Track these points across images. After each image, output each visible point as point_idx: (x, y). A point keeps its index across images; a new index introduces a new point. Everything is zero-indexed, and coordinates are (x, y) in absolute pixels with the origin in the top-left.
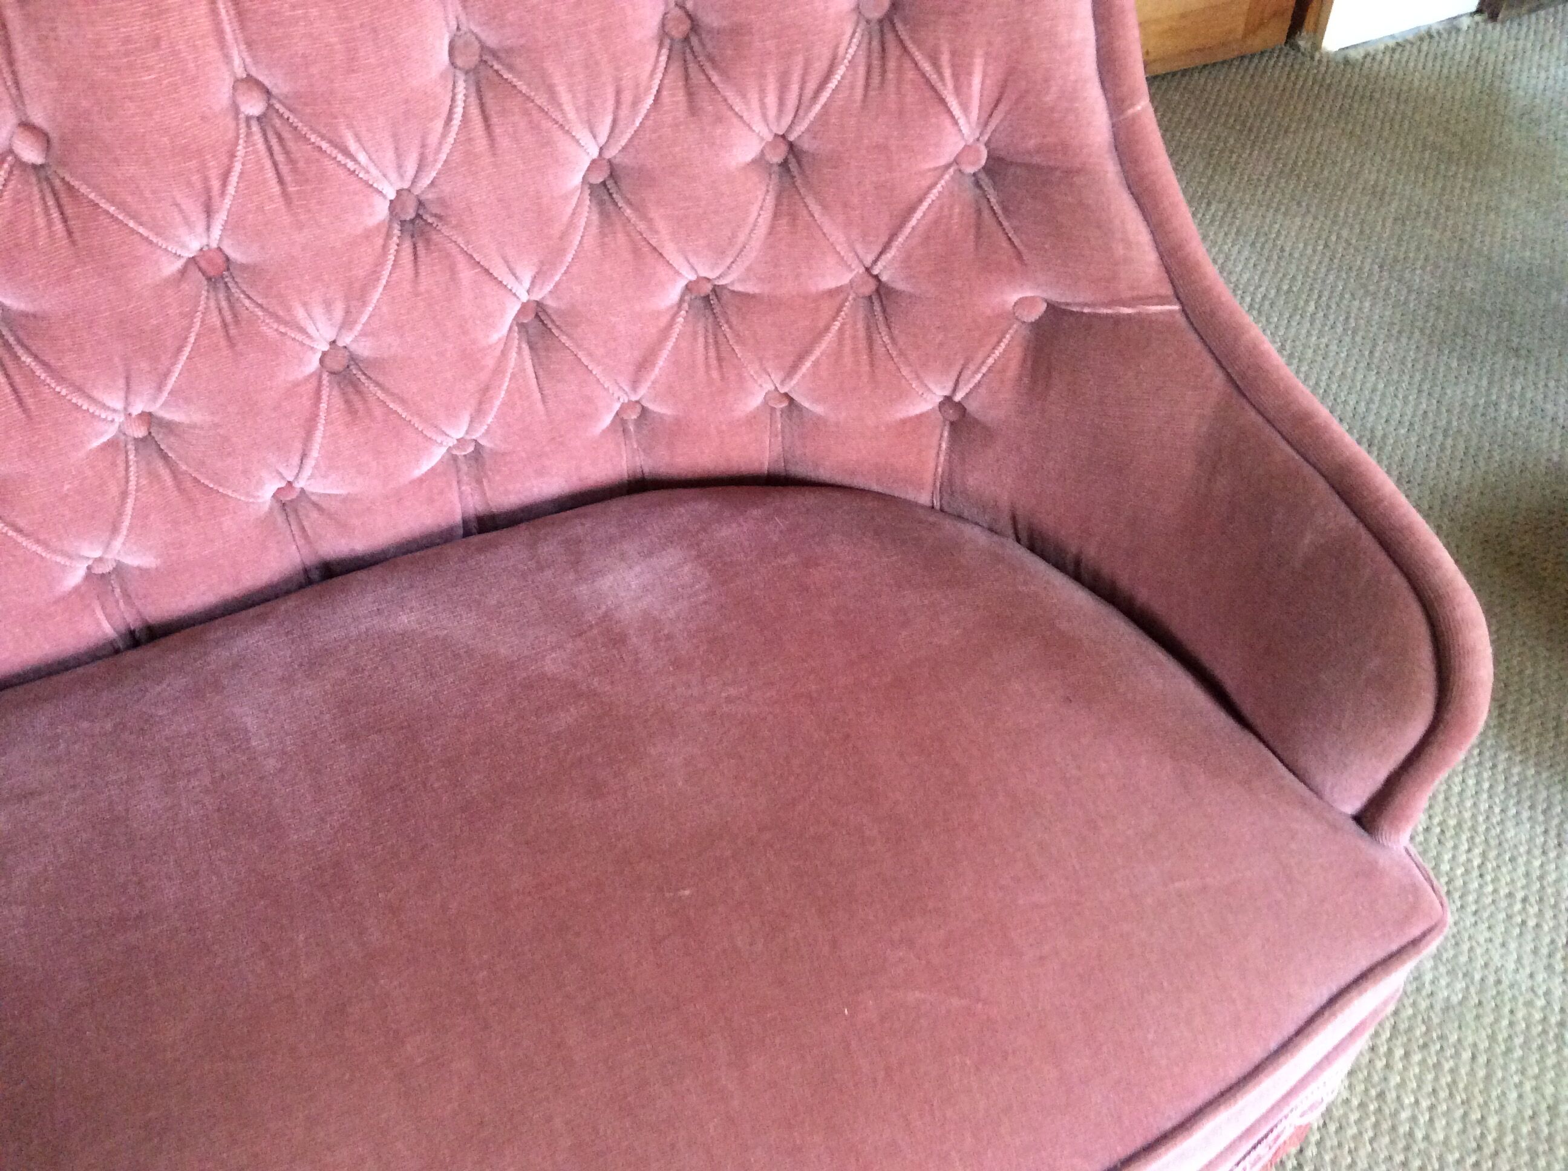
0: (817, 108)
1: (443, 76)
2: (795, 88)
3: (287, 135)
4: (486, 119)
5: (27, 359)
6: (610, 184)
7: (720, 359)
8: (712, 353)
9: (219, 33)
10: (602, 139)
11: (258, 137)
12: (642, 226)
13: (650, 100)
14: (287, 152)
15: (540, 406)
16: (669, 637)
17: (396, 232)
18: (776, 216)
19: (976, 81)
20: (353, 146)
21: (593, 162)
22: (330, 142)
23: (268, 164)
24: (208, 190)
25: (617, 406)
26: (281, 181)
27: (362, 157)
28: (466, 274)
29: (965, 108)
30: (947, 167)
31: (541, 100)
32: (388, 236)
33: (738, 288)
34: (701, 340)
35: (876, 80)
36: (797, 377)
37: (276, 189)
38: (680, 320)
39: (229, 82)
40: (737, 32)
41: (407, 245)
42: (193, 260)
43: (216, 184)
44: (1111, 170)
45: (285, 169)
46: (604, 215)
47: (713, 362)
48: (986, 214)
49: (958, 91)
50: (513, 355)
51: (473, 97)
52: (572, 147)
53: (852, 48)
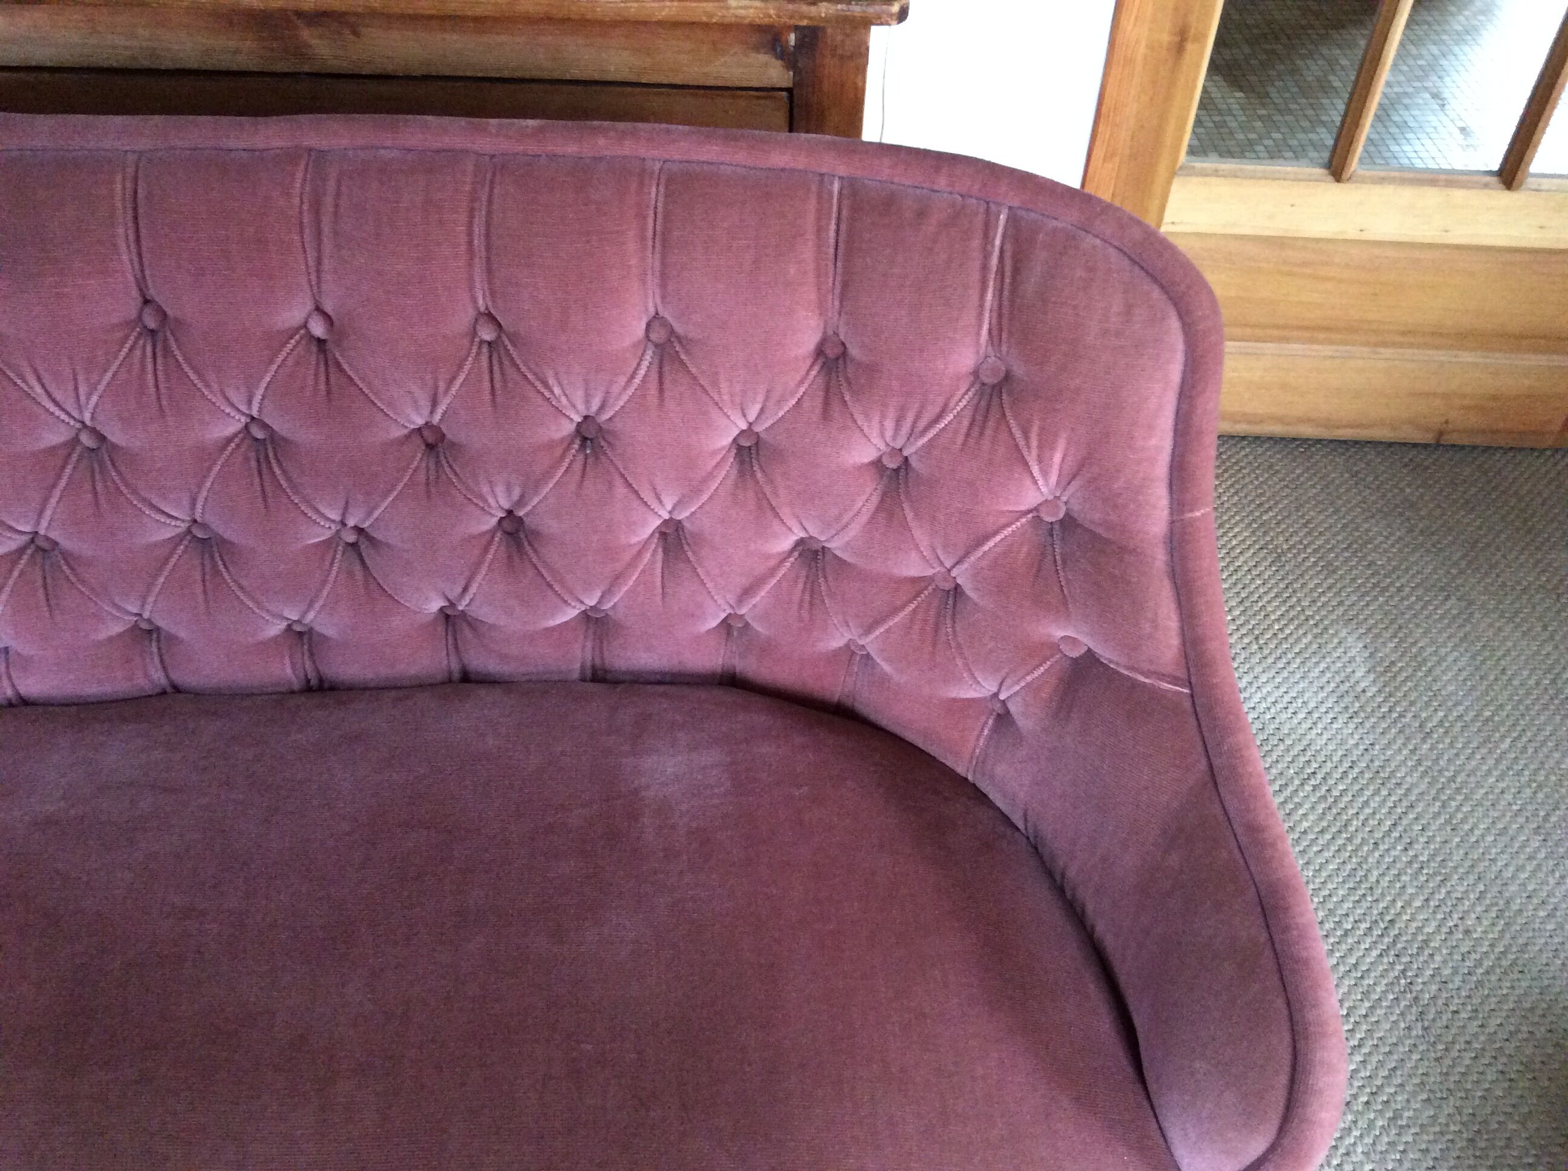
1: (635, 345)
2: (910, 420)
3: (505, 361)
4: (661, 383)
5: (280, 475)
6: (752, 453)
7: (811, 604)
8: (807, 597)
10: (751, 419)
11: (484, 359)
12: (768, 489)
13: (793, 401)
14: (502, 374)
15: (659, 598)
16: (673, 827)
17: (575, 446)
18: (878, 509)
19: (1057, 457)
20: (552, 381)
21: (740, 434)
22: (536, 374)
23: (487, 377)
24: (436, 387)
25: (723, 615)
26: (493, 391)
27: (557, 390)
28: (620, 490)
29: (1045, 474)
30: (1026, 513)
31: (705, 381)
32: (569, 447)
33: (839, 553)
34: (800, 586)
35: (976, 432)
36: (872, 636)
37: (487, 396)
38: (788, 564)
39: (472, 314)
40: (871, 370)
41: (580, 460)
42: (416, 431)
43: (443, 384)
45: (498, 385)
46: (741, 473)
47: (806, 605)
48: (1049, 557)
49: (1040, 460)
50: (647, 556)
51: (656, 361)
52: (724, 421)
53: (962, 401)
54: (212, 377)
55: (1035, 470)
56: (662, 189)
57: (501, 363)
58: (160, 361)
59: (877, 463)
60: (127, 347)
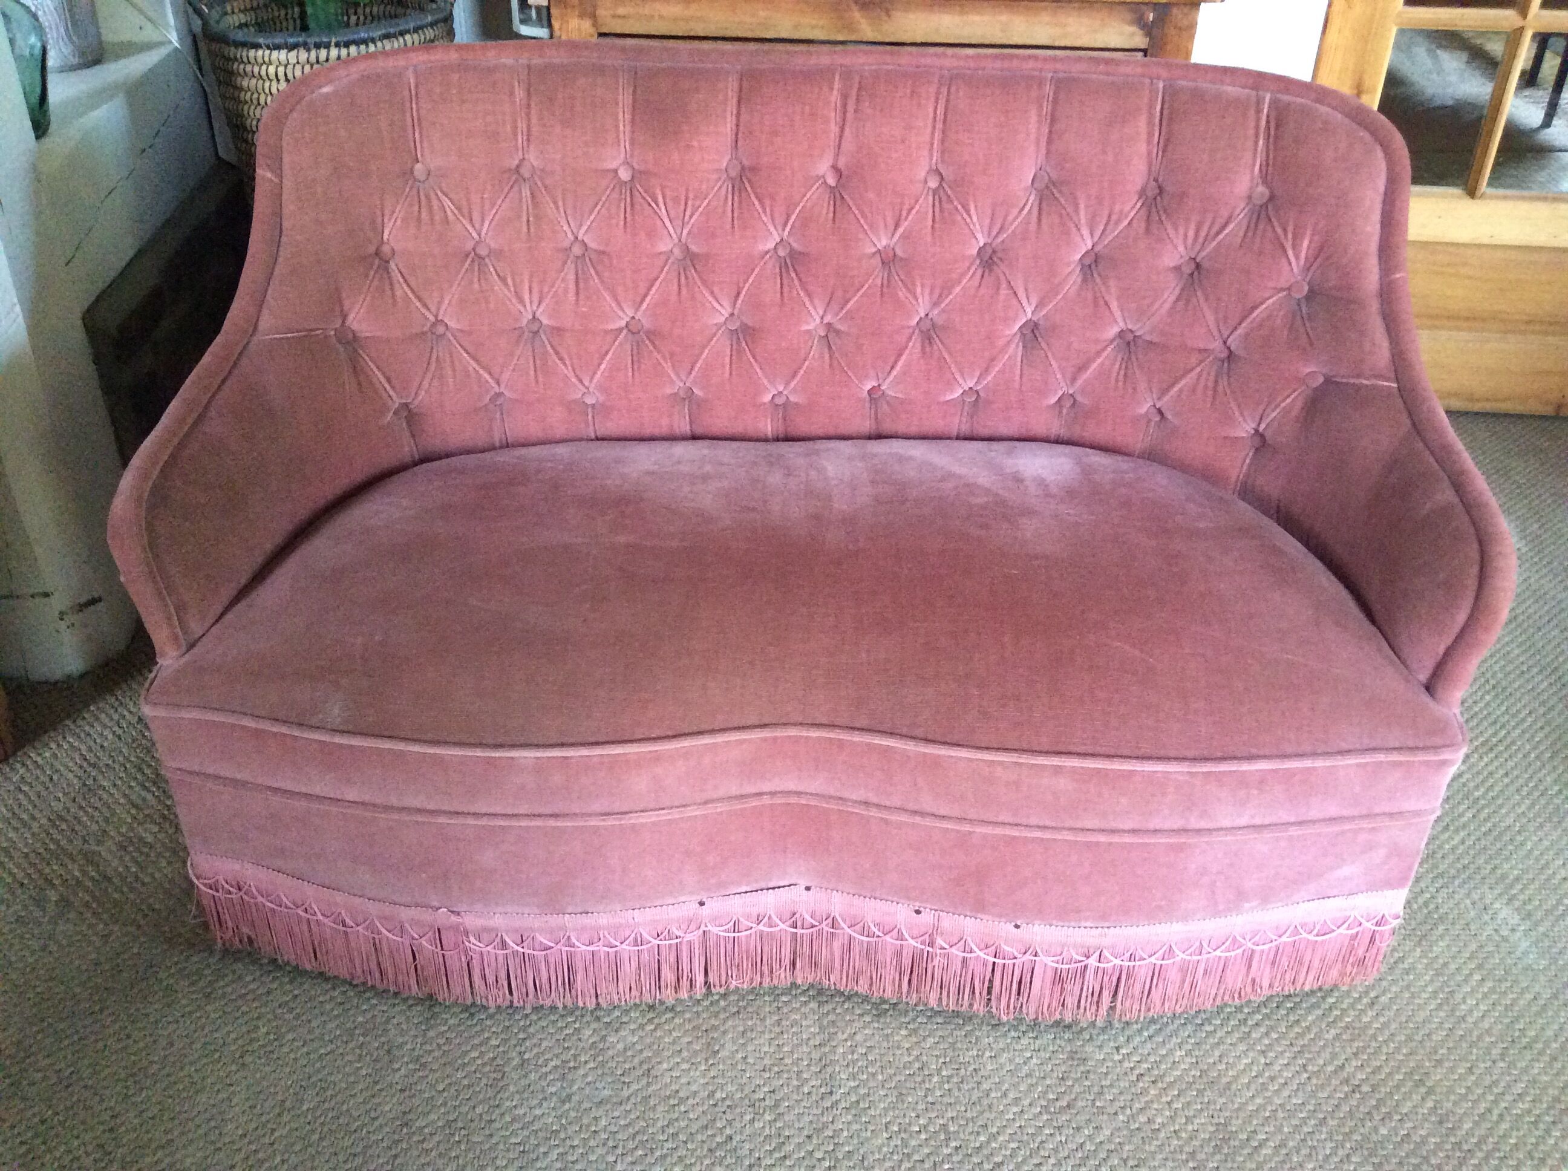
0: (1214, 244)
1: (1026, 189)
2: (1205, 229)
3: (944, 198)
4: (1040, 213)
5: (793, 275)
6: (1093, 266)
7: (1125, 375)
8: (1122, 373)
9: (932, 145)
10: (1096, 239)
11: (931, 198)
12: (1103, 289)
13: (1126, 223)
14: (941, 208)
15: (1018, 379)
17: (977, 262)
18: (1178, 299)
19: (1306, 243)
20: (973, 211)
21: (1087, 252)
22: (963, 207)
23: (931, 210)
24: (900, 215)
25: (1060, 393)
26: (934, 221)
27: (975, 218)
28: (1004, 291)
29: (1297, 258)
30: (1282, 290)
31: (1070, 210)
32: (972, 264)
33: (1148, 338)
34: (1118, 361)
35: (1250, 234)
36: (1167, 397)
37: (930, 223)
38: (1109, 349)
39: (927, 168)
40: (1183, 195)
41: (979, 272)
42: (879, 250)
43: (904, 213)
44: (1374, 306)
45: (937, 214)
46: (1085, 280)
47: (1121, 377)
48: (1298, 318)
49: (1294, 247)
50: (1013, 346)
51: (1037, 202)
52: (1078, 239)
53: (1241, 215)
54: (767, 202)
55: (1290, 253)
56: (1052, 90)
57: (940, 201)
58: (736, 194)
59: (1177, 269)
60: (719, 185)
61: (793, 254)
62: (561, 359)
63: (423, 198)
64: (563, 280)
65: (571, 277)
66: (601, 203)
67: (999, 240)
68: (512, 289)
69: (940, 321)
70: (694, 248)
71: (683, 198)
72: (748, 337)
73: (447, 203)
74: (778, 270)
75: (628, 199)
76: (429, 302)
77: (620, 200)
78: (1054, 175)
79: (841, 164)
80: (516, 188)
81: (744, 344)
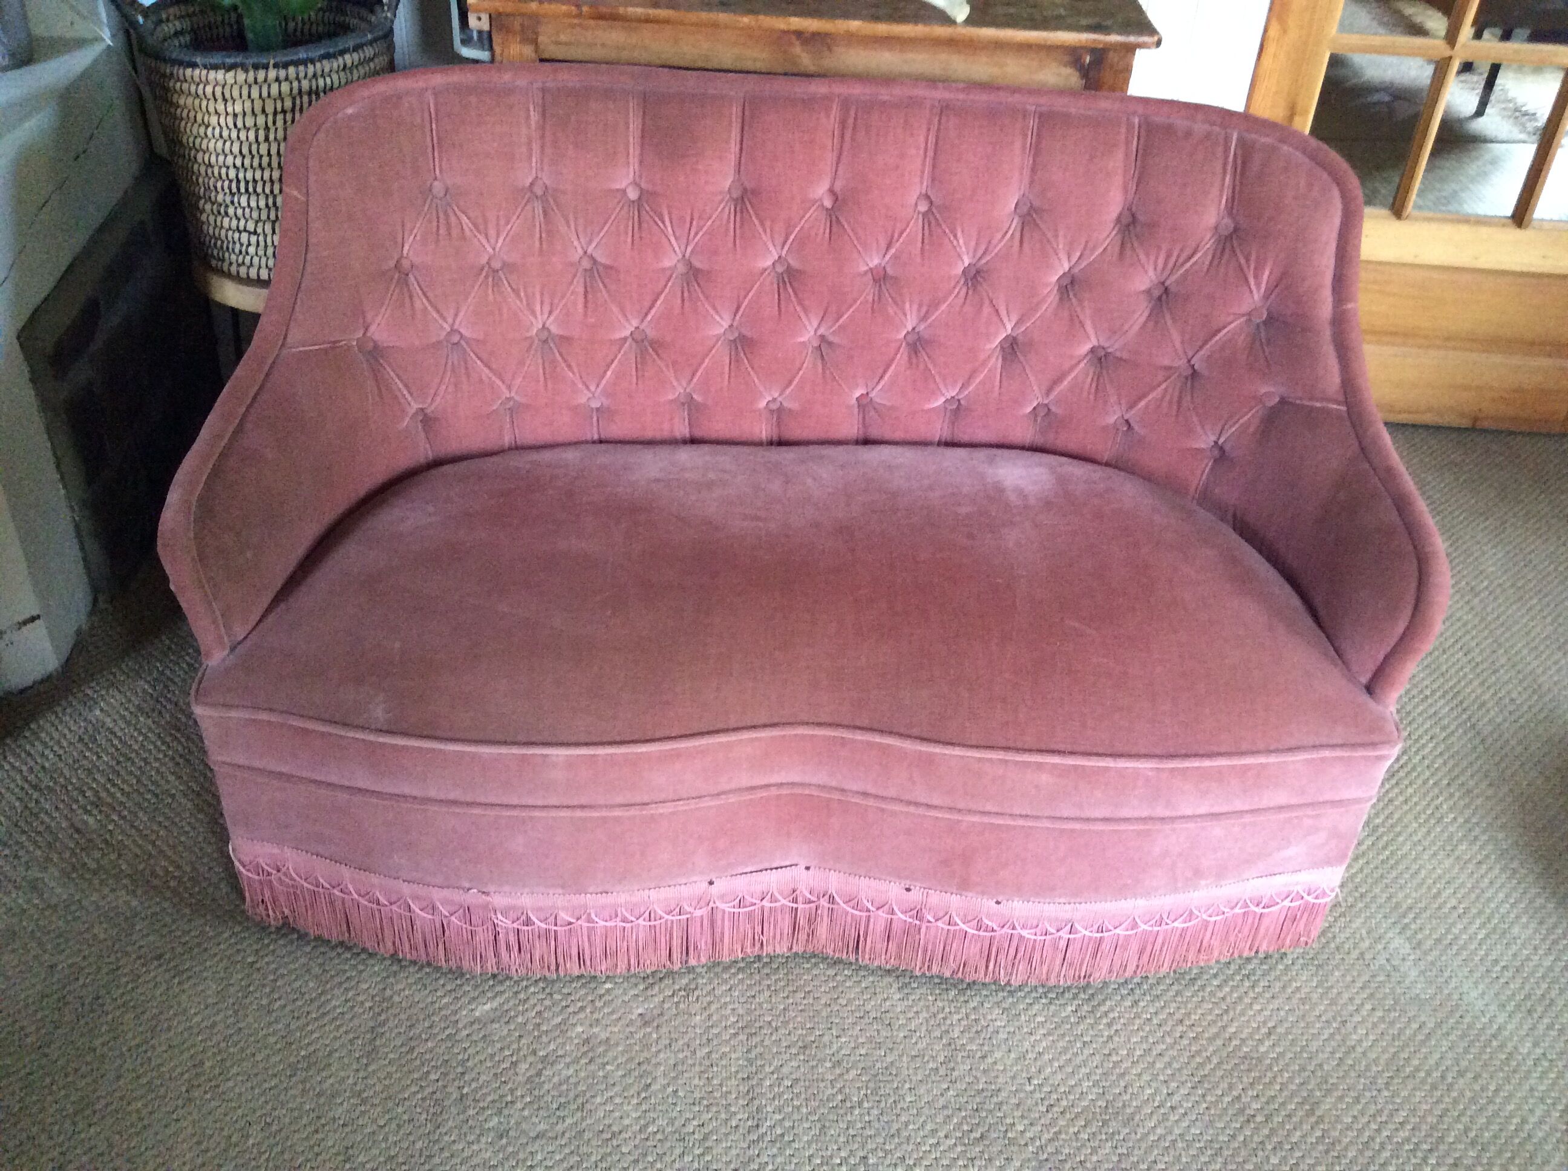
0: (1182, 271)
1: (1009, 214)
2: (1175, 256)
3: (933, 222)
4: (1022, 238)
5: (790, 291)
6: (1070, 287)
7: (1097, 389)
9: (923, 172)
10: (1073, 263)
11: (920, 221)
12: (1078, 309)
13: (1101, 250)
14: (930, 231)
15: (997, 388)
17: (962, 282)
18: (1147, 320)
19: (1267, 273)
20: (959, 234)
21: (1064, 274)
22: (951, 230)
23: (920, 236)
24: (892, 237)
26: (923, 242)
27: (961, 242)
28: (987, 310)
29: (1258, 285)
30: (1243, 315)
31: (1049, 235)
32: (958, 282)
33: (1118, 354)
34: (1091, 375)
35: (1216, 262)
36: (1135, 411)
37: (919, 245)
38: (1083, 364)
39: (918, 193)
40: (1153, 226)
41: (964, 290)
42: (871, 269)
43: (896, 235)
44: (1327, 334)
45: (926, 237)
46: (1061, 299)
47: (1093, 391)
48: (1258, 343)
49: (1256, 277)
50: (994, 360)
51: (1020, 226)
52: (1057, 262)
53: (1208, 243)
54: (768, 223)
55: (1252, 281)
56: (1037, 120)
57: (929, 225)
58: (738, 214)
59: (1148, 292)
60: (722, 206)
61: (789, 270)
62: (569, 366)
63: (441, 215)
64: (572, 293)
65: (581, 290)
66: (610, 222)
67: (983, 261)
68: (525, 302)
69: (926, 335)
70: (697, 264)
71: (688, 219)
72: (746, 349)
73: (464, 219)
74: (775, 286)
75: (636, 217)
76: (445, 314)
77: (628, 219)
78: (1037, 203)
79: (838, 186)
80: (529, 207)
81: (742, 355)
